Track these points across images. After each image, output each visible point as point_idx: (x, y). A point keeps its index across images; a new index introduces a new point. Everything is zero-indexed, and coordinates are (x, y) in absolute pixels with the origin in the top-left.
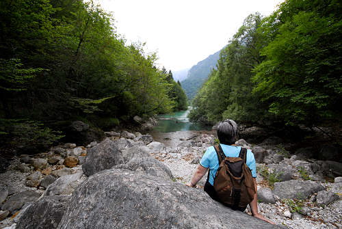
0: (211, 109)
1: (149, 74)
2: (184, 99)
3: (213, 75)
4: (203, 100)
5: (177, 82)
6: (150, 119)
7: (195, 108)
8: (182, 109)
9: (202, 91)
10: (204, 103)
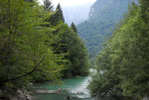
0: (130, 75)
1: (18, 12)
2: (82, 57)
3: (132, 14)
4: (114, 57)
5: (69, 25)
6: (19, 91)
7: (102, 72)
8: (79, 74)
9: (114, 43)
10: (115, 63)
